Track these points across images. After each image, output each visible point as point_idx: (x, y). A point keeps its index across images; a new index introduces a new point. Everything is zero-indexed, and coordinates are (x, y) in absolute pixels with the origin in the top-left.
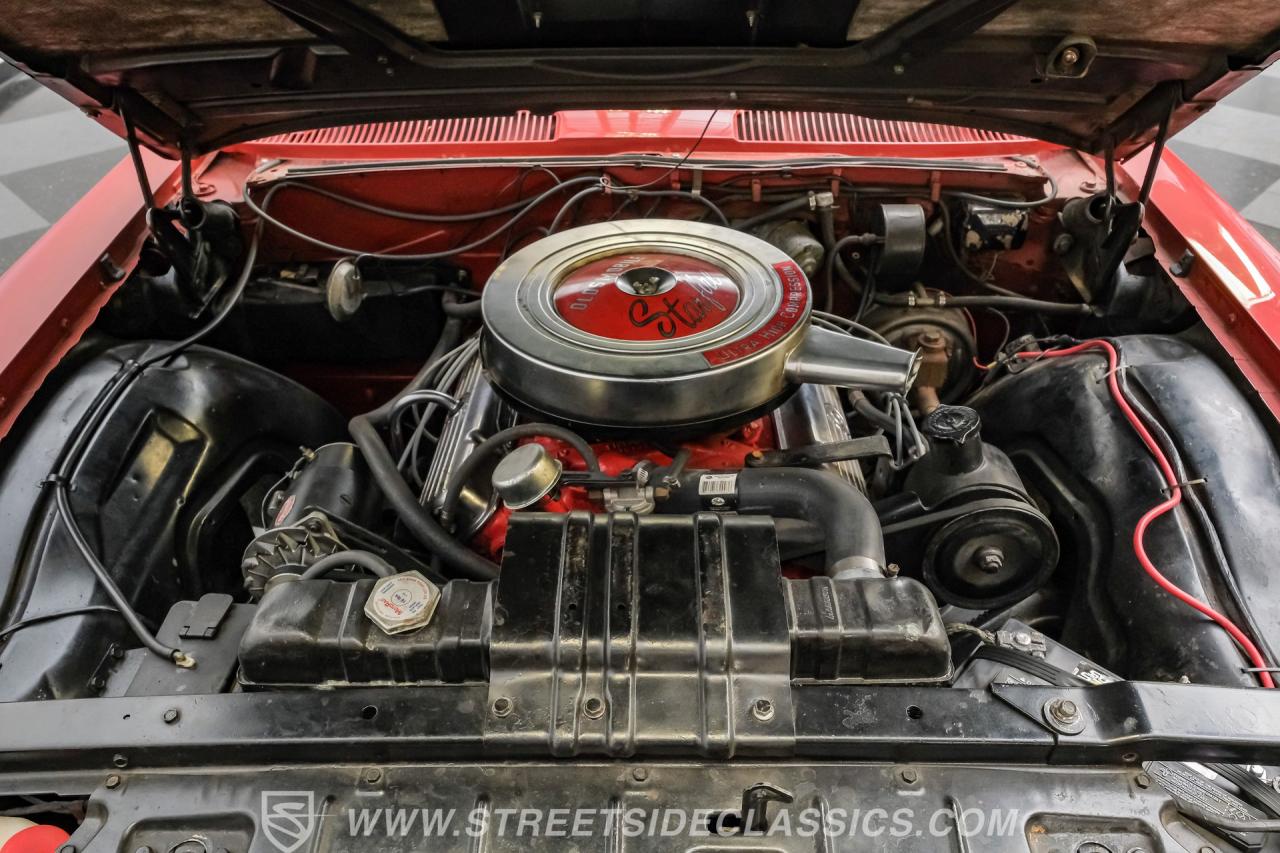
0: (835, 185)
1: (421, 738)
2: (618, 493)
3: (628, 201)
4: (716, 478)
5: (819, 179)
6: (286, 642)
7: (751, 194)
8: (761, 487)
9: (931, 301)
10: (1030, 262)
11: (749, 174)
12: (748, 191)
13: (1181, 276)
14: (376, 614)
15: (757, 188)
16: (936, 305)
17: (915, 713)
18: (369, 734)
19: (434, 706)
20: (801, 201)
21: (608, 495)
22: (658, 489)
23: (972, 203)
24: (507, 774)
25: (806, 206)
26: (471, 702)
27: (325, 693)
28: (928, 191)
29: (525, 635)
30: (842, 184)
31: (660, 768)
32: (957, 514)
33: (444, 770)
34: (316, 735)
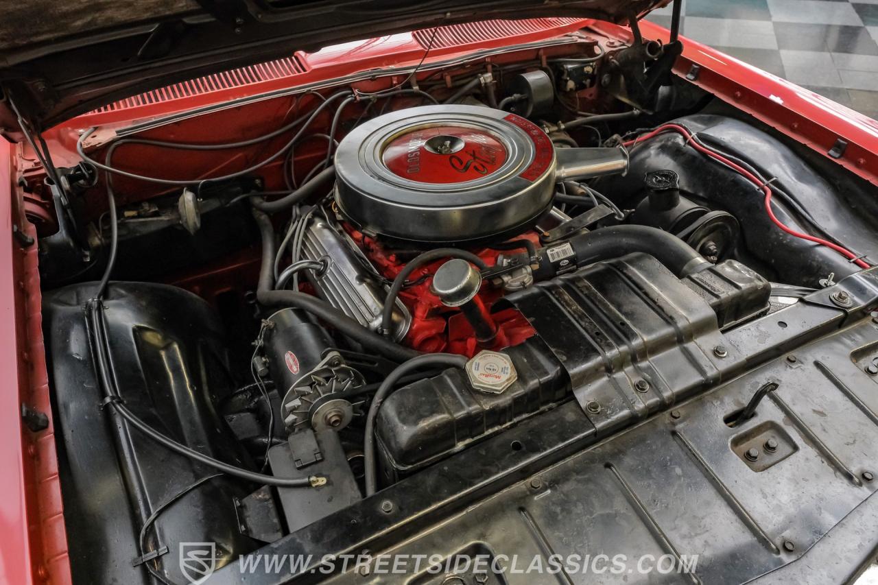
0: (490, 67)
1: (561, 445)
2: (512, 276)
3: (371, 103)
4: (556, 250)
5: (479, 66)
6: (436, 425)
7: (445, 83)
8: (590, 245)
9: (555, 128)
10: (591, 95)
11: (441, 70)
12: (443, 81)
13: (694, 80)
14: (485, 384)
15: (448, 79)
16: (559, 131)
17: (783, 324)
18: (529, 457)
19: (552, 425)
20: (475, 82)
21: (506, 279)
22: (532, 266)
23: (566, 64)
24: (608, 448)
25: (480, 83)
26: (570, 413)
27: (461, 452)
28: (539, 61)
29: (583, 360)
30: (493, 66)
31: (683, 407)
32: (694, 227)
33: (572, 462)
34: (497, 473)
